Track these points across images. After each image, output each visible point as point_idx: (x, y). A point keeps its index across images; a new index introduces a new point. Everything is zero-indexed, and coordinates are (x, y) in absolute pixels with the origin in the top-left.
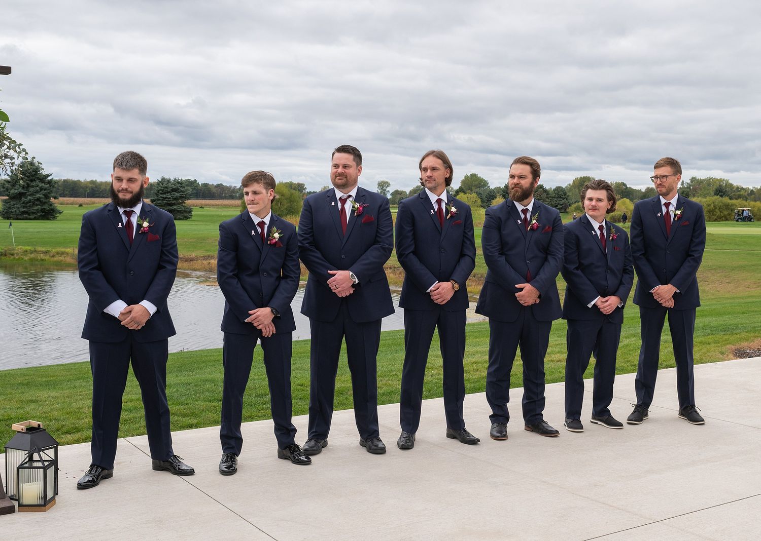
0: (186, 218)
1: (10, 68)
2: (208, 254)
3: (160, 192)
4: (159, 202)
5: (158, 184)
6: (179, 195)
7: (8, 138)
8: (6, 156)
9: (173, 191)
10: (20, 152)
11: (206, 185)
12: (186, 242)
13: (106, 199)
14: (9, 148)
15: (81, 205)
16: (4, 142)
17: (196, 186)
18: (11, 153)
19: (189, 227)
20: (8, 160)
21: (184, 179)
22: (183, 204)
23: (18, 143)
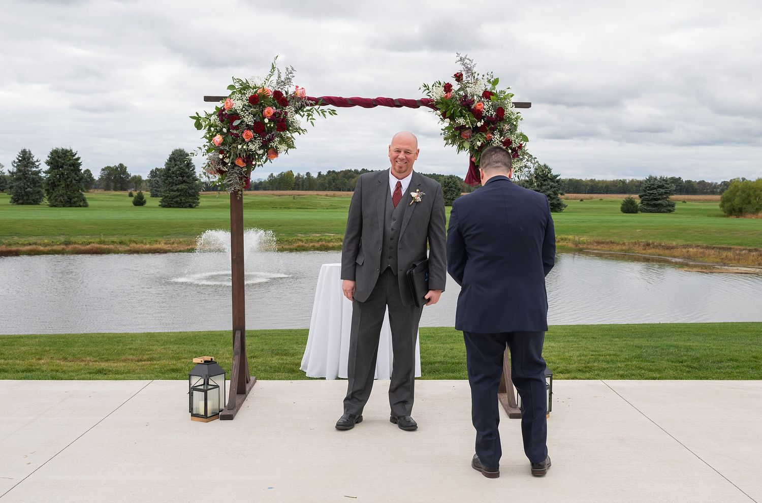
0: (670, 211)
1: (531, 103)
2: (687, 243)
3: (648, 188)
4: (647, 197)
5: (646, 182)
6: (664, 191)
7: (527, 153)
8: (526, 166)
9: (659, 188)
10: (535, 163)
11: (689, 182)
12: (668, 232)
13: (602, 195)
14: (528, 160)
15: (582, 200)
16: (525, 156)
17: (680, 183)
18: (529, 164)
19: (671, 219)
20: (527, 169)
21: (669, 177)
22: (668, 199)
23: (533, 157)
